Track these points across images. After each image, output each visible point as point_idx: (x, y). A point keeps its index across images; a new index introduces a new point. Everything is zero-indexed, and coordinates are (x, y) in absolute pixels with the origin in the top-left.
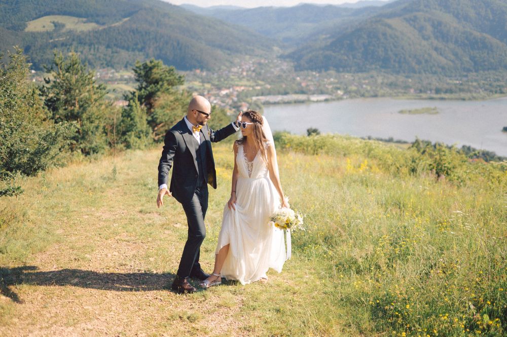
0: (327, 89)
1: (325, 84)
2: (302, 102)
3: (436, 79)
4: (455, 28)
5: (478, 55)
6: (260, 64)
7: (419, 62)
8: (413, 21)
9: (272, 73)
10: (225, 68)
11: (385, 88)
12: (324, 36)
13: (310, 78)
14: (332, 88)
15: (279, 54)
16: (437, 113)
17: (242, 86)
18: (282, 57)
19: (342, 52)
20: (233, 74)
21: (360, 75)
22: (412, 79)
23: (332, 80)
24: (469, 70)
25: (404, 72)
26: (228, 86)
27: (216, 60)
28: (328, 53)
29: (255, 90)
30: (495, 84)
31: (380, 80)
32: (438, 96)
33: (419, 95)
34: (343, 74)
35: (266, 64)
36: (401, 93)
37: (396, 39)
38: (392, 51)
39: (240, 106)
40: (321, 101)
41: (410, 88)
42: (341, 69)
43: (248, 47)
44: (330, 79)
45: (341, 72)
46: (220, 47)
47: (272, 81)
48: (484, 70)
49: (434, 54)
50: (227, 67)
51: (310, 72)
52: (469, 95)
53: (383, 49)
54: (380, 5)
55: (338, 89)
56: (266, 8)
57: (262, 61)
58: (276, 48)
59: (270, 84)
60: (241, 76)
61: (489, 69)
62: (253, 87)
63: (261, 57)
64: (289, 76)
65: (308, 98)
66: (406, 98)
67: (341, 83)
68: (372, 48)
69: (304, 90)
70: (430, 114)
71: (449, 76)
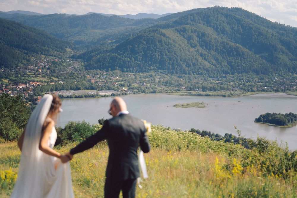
0: (114, 85)
1: (112, 82)
2: (92, 96)
3: (201, 79)
4: (215, 39)
5: (234, 61)
6: (54, 63)
7: (188, 66)
8: (182, 32)
9: (66, 71)
10: (22, 65)
11: (161, 86)
12: (110, 41)
13: (98, 76)
14: (117, 85)
15: (71, 55)
16: (204, 107)
17: (37, 82)
18: (73, 57)
19: (126, 54)
20: (29, 71)
21: (141, 74)
22: (183, 79)
23: (117, 78)
24: (227, 73)
25: (177, 73)
26: (24, 81)
27: (13, 58)
28: (114, 55)
29: (50, 85)
30: (247, 84)
31: (157, 80)
32: (204, 93)
33: (189, 92)
34: (127, 73)
35: (60, 63)
36: (175, 90)
37: (169, 45)
38: (166, 55)
39: (36, 99)
40: (107, 96)
41: (183, 86)
42: (125, 70)
43: (44, 48)
44: (115, 77)
45: (126, 72)
46: (18, 47)
47: (65, 78)
48: (239, 73)
49: (200, 59)
50: (25, 65)
51: (99, 70)
52: (227, 93)
53: (159, 53)
54: (156, 18)
55: (124, 86)
56: (60, 14)
57: (57, 60)
58: (68, 50)
59: (63, 81)
60: (37, 73)
61: (242, 72)
62: (48, 82)
63: (55, 56)
64: (80, 73)
65: (97, 93)
66: (179, 94)
67: (125, 80)
68: (151, 52)
69: (93, 86)
70: (199, 107)
71: (212, 77)
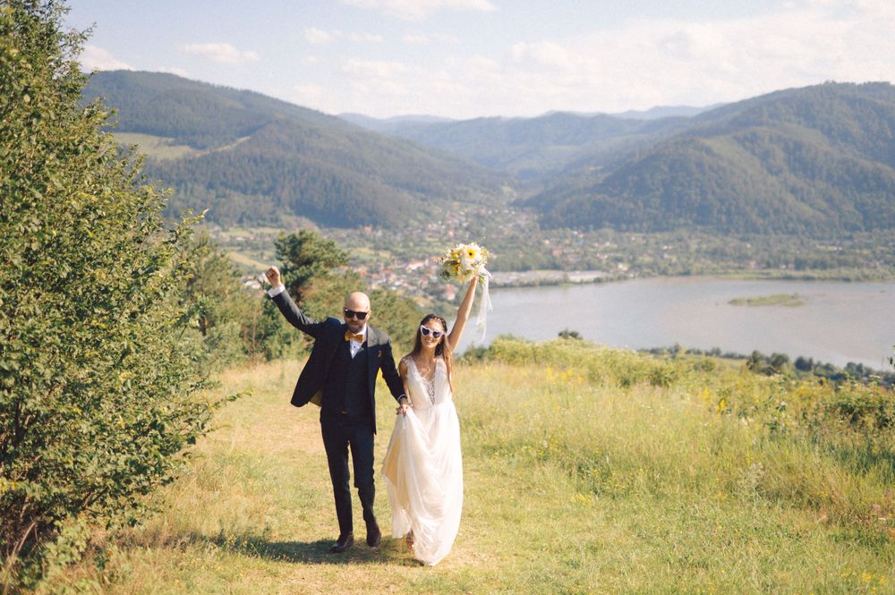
0: (600, 261)
1: (595, 253)
2: (555, 284)
3: (795, 244)
4: (826, 154)
5: (870, 202)
6: (478, 216)
7: (764, 215)
8: (749, 142)
9: (501, 232)
10: (416, 223)
11: (703, 260)
12: (592, 168)
13: (567, 242)
14: (607, 259)
15: (513, 200)
16: (799, 304)
18: (518, 205)
19: (625, 195)
20: (430, 234)
21: (658, 235)
22: (752, 244)
23: (608, 244)
24: (855, 228)
25: (738, 232)
26: (420, 255)
27: (400, 209)
28: (599, 197)
31: (693, 246)
32: (801, 273)
33: (765, 271)
34: (627, 234)
35: (490, 217)
36: (734, 268)
37: (720, 173)
38: (713, 193)
39: (443, 291)
40: (587, 283)
41: (750, 259)
42: (624, 226)
43: (458, 188)
44: (604, 243)
45: (624, 231)
46: (408, 187)
47: (500, 247)
48: (882, 227)
49: (790, 199)
50: (420, 221)
51: (568, 230)
52: (856, 272)
53: (698, 190)
55: (619, 260)
56: (490, 119)
57: (483, 211)
58: (506, 189)
60: (445, 238)
61: (890, 226)
63: (480, 204)
64: (530, 237)
65: (565, 276)
66: (742, 276)
67: (624, 250)
68: (679, 189)
69: (557, 262)
70: (786, 305)
71: (818, 239)
